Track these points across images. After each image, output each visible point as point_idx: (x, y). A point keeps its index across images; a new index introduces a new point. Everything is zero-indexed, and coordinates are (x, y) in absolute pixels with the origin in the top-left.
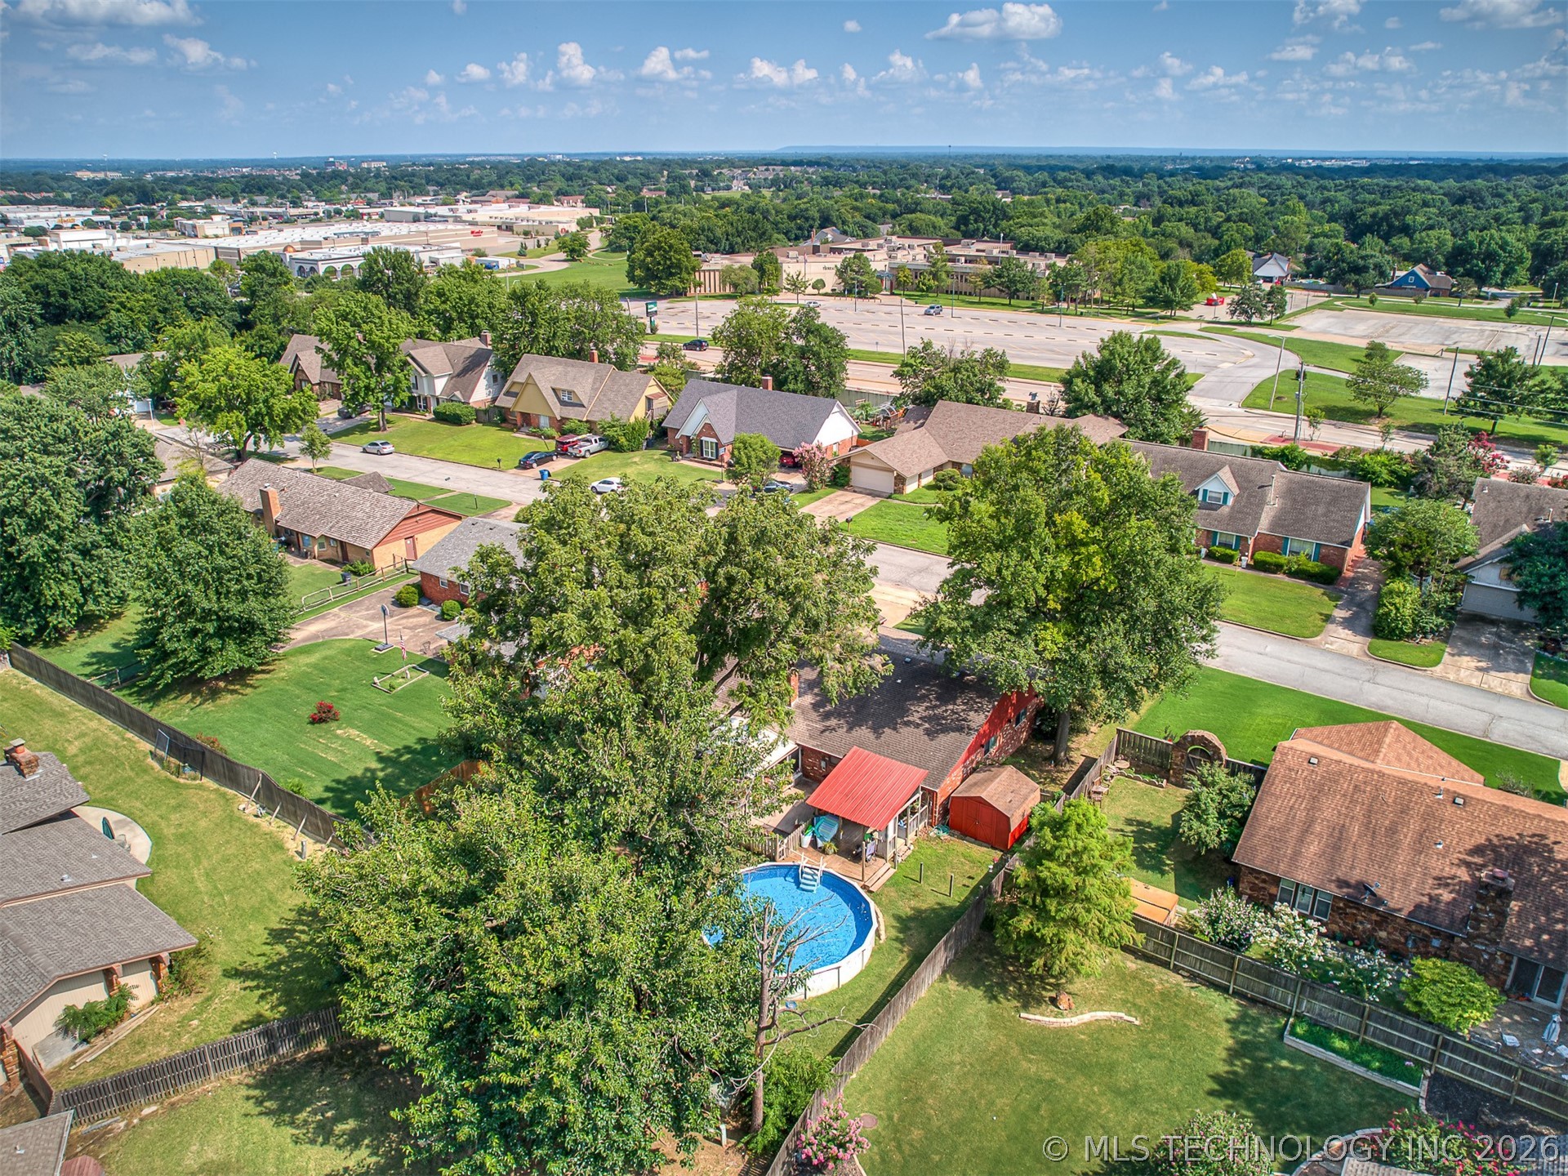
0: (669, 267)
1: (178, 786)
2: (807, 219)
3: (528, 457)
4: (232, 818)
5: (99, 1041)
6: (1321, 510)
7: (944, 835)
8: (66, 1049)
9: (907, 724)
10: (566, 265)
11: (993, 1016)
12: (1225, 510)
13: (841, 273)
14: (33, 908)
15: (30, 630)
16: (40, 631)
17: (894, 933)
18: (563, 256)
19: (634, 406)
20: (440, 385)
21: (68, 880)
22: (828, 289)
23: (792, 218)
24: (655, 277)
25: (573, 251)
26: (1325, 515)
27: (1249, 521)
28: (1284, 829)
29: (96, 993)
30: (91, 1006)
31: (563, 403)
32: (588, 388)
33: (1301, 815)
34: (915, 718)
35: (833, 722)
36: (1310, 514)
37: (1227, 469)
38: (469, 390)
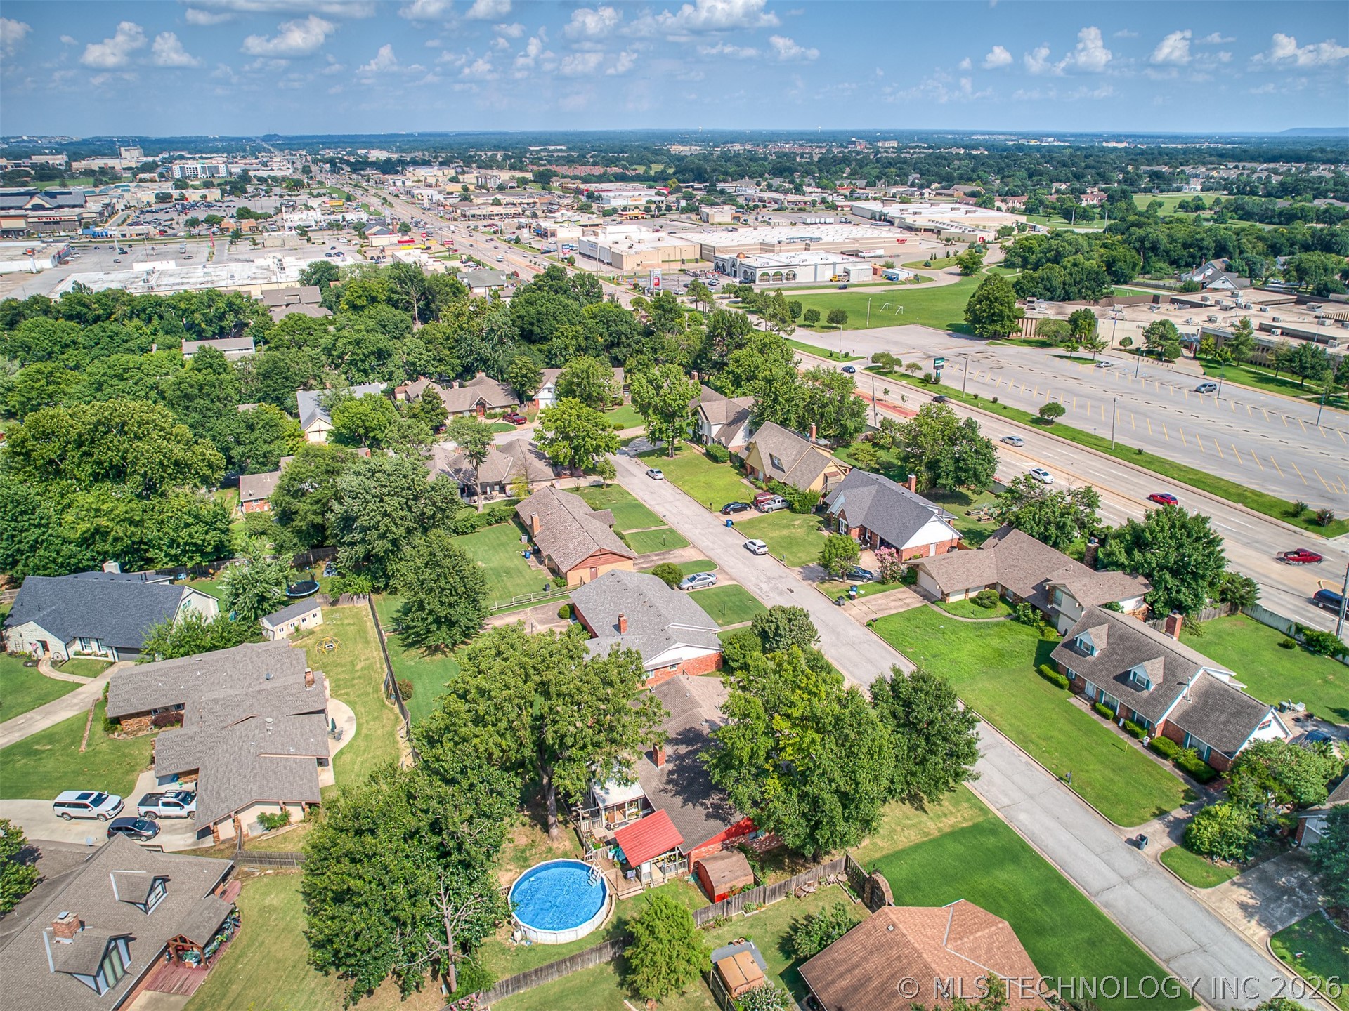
0: (994, 314)
1: (384, 705)
2: (1201, 249)
3: (729, 506)
4: (392, 734)
5: (273, 831)
6: (1222, 718)
7: (692, 881)
8: (259, 830)
9: (702, 804)
10: (957, 279)
11: (611, 995)
12: (1145, 694)
13: (1148, 333)
14: (271, 760)
15: (381, 585)
16: (387, 586)
17: (609, 927)
18: (958, 270)
19: (814, 479)
20: (715, 430)
21: (292, 750)
22: (1133, 347)
23: (1186, 246)
24: (980, 322)
25: (966, 267)
26: (1224, 723)
27: (1157, 710)
28: (838, 963)
29: (276, 810)
30: (273, 815)
31: (774, 465)
32: (791, 458)
33: (855, 959)
34: (708, 802)
35: (670, 787)
36: (1212, 718)
37: (1162, 658)
38: (729, 440)
